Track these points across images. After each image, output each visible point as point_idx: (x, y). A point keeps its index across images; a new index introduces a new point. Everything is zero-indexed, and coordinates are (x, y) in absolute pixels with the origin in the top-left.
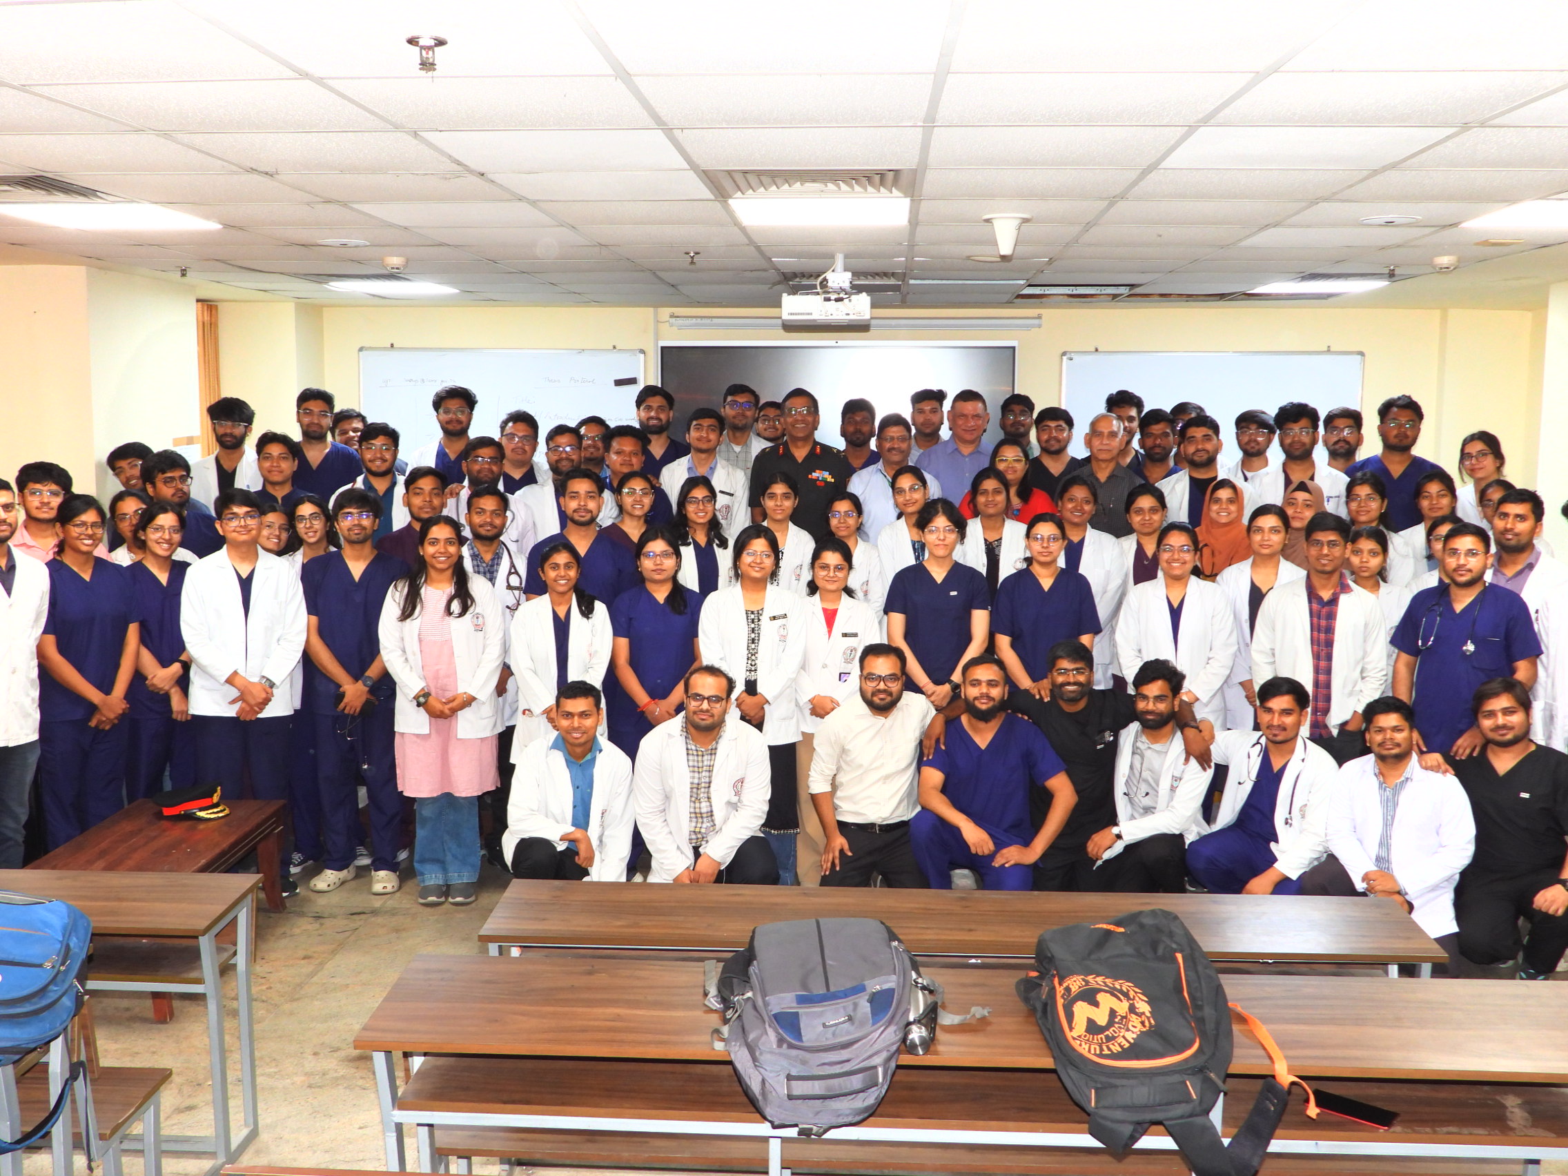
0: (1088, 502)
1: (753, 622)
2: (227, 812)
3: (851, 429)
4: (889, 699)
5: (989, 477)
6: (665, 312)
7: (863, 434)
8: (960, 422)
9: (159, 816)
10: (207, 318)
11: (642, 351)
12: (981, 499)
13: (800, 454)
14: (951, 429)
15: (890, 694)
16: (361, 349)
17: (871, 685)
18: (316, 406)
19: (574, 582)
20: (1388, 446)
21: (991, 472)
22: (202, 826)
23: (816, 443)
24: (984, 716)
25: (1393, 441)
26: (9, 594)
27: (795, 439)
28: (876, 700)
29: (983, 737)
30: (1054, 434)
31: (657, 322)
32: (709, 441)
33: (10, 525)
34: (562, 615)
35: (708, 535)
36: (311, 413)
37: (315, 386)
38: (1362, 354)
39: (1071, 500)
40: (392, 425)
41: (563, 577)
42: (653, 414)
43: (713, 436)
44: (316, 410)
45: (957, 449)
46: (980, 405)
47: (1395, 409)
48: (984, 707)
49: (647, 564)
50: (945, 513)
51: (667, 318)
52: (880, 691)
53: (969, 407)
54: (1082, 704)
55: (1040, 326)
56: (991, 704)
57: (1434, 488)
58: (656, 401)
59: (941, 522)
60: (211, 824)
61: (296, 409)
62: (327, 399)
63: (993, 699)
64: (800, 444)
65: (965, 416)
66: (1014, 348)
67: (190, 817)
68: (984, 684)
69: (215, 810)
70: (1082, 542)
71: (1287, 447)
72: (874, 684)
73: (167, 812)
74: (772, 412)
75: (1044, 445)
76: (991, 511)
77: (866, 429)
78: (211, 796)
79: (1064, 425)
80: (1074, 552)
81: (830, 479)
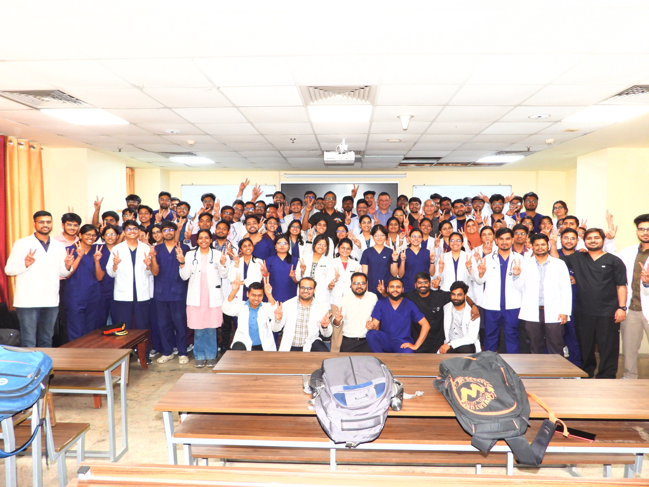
0: (429, 226)
1: (314, 267)
2: (127, 333)
3: (346, 206)
4: (362, 291)
5: (393, 219)
6: (282, 173)
7: (350, 208)
8: (381, 203)
9: (103, 334)
10: (131, 173)
11: (275, 186)
12: (390, 227)
13: (330, 213)
14: (378, 205)
15: (362, 289)
16: (182, 185)
17: (355, 287)
18: (165, 197)
19: (252, 251)
20: (528, 209)
21: (393, 218)
22: (118, 338)
23: (335, 210)
24: (396, 299)
25: (529, 207)
26: (46, 250)
27: (328, 208)
28: (357, 291)
29: (395, 305)
30: (415, 206)
31: (280, 176)
32: (298, 209)
33: (49, 228)
34: (247, 264)
35: (297, 240)
36: (163, 200)
37: (165, 191)
38: (511, 186)
39: (423, 225)
40: (188, 203)
41: (248, 249)
42: (278, 199)
43: (299, 207)
44: (165, 199)
45: (381, 212)
46: (388, 197)
47: (528, 197)
48: (395, 296)
49: (278, 247)
50: (380, 229)
51: (283, 175)
52: (358, 288)
53: (384, 197)
54: (427, 294)
55: (406, 177)
56: (398, 294)
57: (546, 221)
58: (279, 195)
59: (379, 233)
60: (121, 337)
61: (158, 198)
62: (168, 195)
63: (399, 293)
64: (330, 210)
65: (383, 200)
66: (397, 184)
67: (113, 335)
68: (395, 287)
69: (123, 332)
70: (427, 241)
71: (494, 209)
72: (357, 286)
73: (105, 333)
74: (320, 201)
75: (411, 210)
76: (394, 231)
77: (351, 206)
78: (121, 327)
79: (418, 203)
80: (424, 244)
81: (340, 221)
